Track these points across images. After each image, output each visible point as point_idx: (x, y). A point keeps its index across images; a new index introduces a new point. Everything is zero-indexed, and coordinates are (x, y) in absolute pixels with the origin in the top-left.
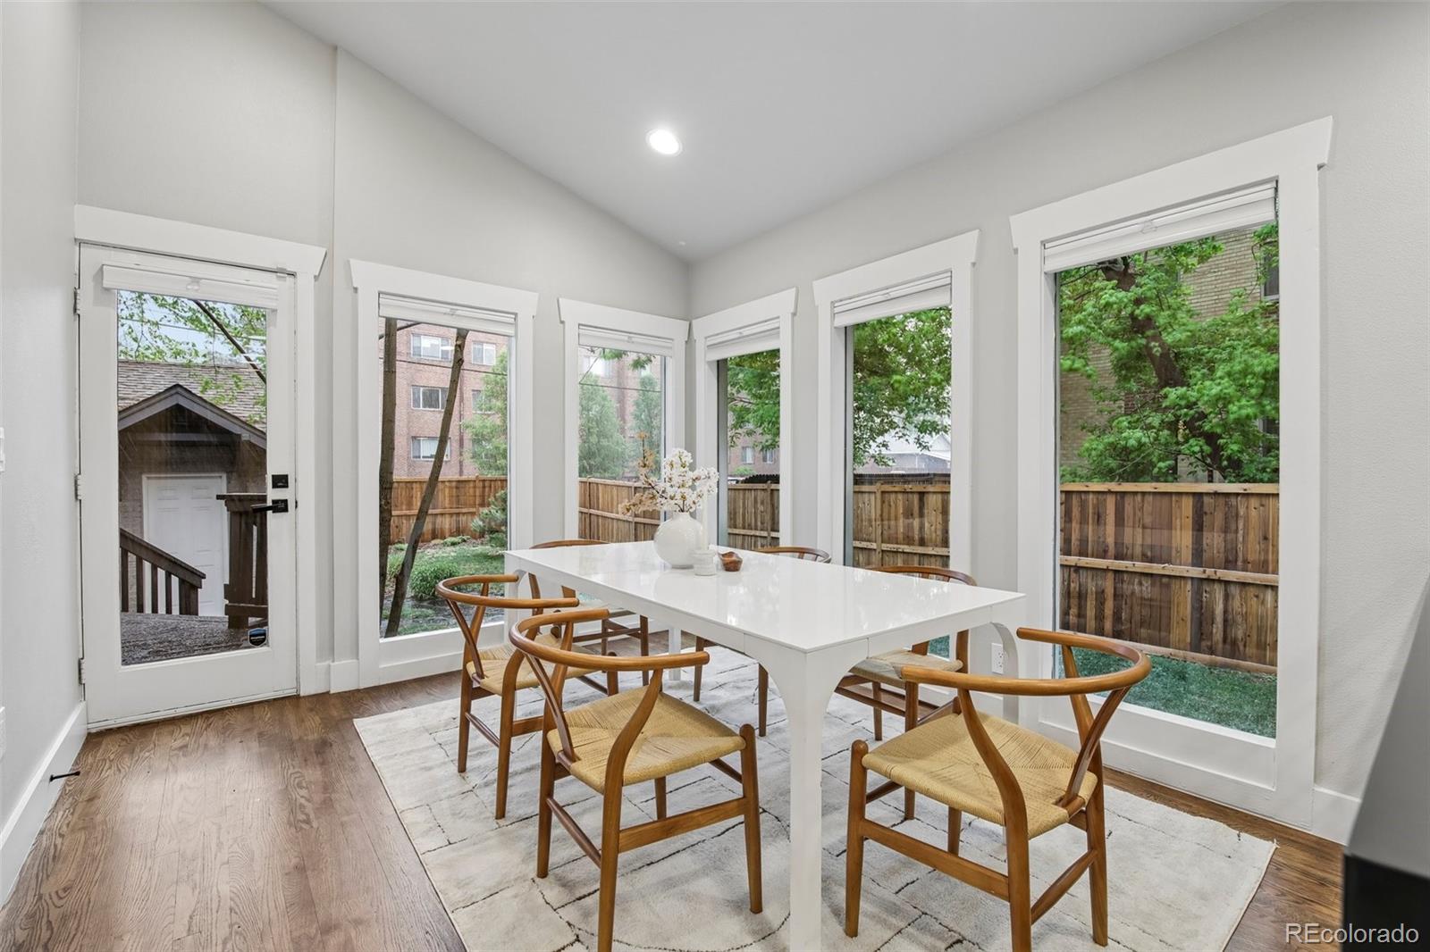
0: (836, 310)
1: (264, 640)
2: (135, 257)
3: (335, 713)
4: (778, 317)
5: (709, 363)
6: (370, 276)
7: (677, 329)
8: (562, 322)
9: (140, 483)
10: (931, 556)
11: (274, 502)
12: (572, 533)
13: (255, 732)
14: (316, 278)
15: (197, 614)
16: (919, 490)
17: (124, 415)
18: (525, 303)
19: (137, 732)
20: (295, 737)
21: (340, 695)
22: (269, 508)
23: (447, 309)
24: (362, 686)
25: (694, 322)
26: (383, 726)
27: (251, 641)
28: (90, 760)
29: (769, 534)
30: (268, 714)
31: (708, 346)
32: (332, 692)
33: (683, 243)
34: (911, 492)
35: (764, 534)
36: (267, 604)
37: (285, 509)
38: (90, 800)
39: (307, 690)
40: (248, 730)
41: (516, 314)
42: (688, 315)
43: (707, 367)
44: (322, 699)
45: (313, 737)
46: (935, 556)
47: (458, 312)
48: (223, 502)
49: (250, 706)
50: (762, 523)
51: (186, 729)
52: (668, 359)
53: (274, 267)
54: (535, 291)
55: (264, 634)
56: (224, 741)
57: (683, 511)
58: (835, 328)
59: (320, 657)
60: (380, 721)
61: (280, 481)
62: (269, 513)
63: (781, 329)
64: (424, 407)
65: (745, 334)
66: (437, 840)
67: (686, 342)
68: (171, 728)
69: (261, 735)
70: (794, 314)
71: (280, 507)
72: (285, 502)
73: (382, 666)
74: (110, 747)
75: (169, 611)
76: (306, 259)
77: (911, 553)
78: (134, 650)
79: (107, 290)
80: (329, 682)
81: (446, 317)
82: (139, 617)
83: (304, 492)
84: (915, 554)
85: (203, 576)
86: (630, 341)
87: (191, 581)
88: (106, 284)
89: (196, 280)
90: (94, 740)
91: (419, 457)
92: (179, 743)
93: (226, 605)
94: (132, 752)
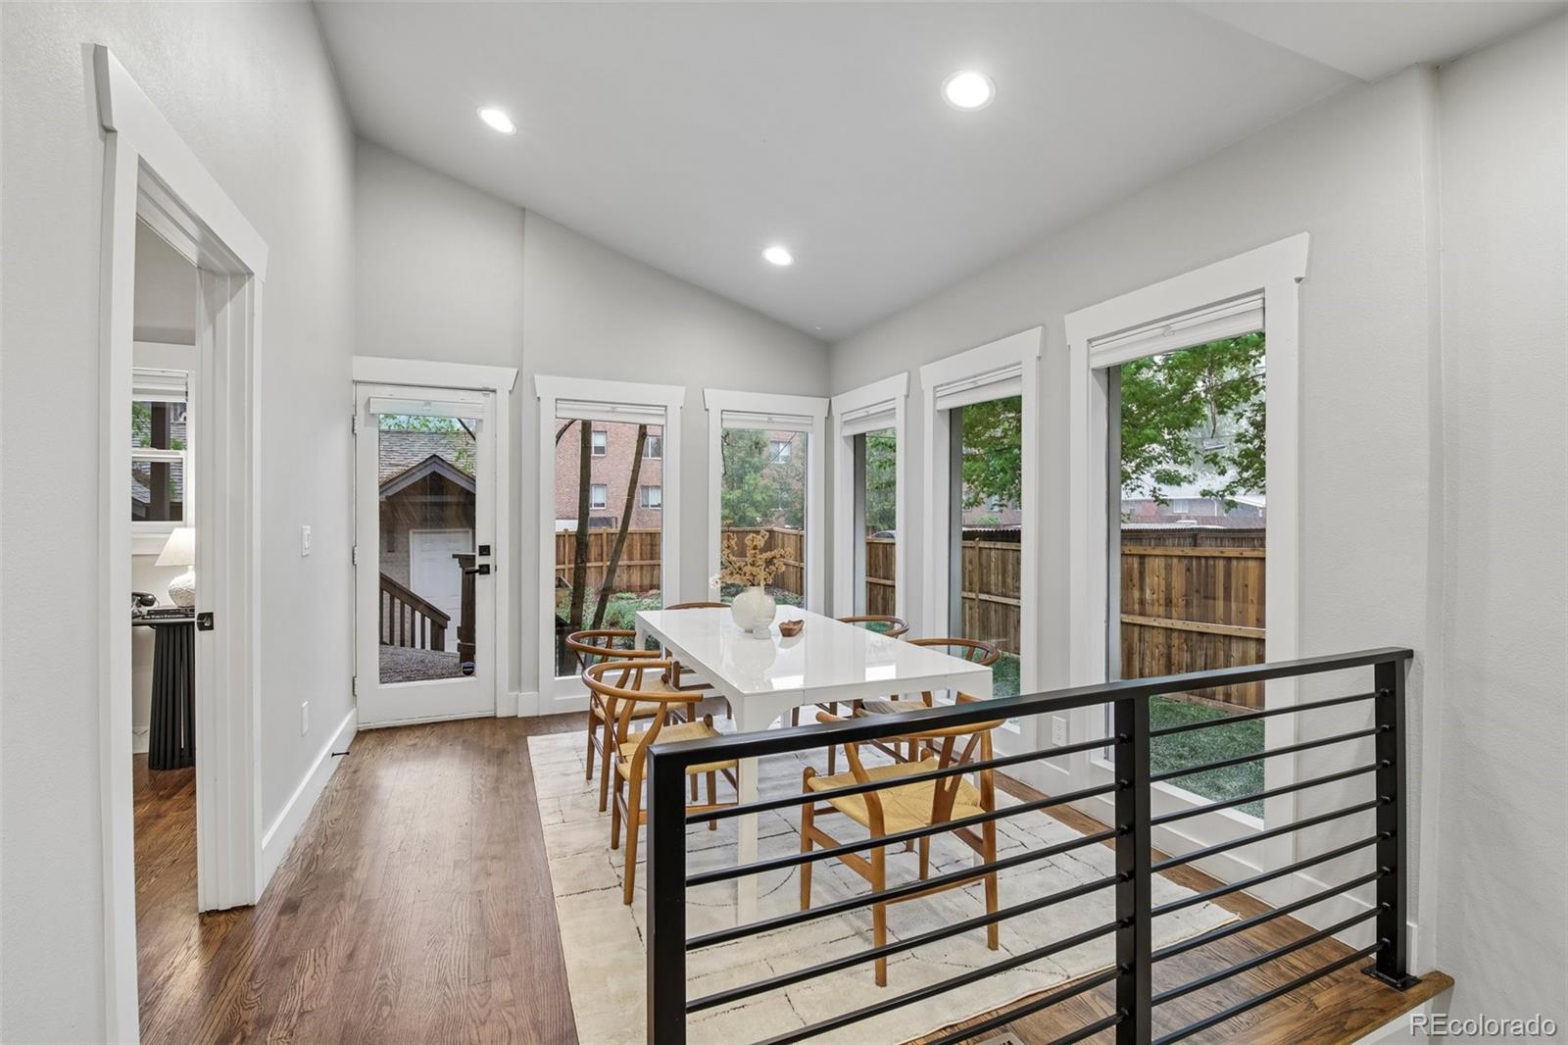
0: (938, 395)
1: (472, 672)
2: (389, 389)
3: (517, 731)
4: (894, 399)
5: (845, 438)
6: (548, 386)
7: (816, 407)
8: (707, 410)
9: (408, 538)
10: (1153, 627)
11: (480, 566)
12: (714, 594)
13: (461, 740)
14: (510, 392)
15: (443, 650)
16: (1139, 553)
17: (384, 488)
18: (673, 396)
19: (387, 733)
20: (486, 745)
21: (525, 719)
22: (477, 571)
23: (608, 407)
24: (541, 714)
25: (833, 399)
26: (546, 743)
27: (464, 672)
28: (357, 748)
29: (977, 596)
30: (472, 728)
31: (845, 422)
32: (519, 716)
33: (818, 328)
34: (1130, 555)
35: (973, 595)
36: (474, 643)
37: (488, 572)
38: (355, 772)
39: (503, 712)
40: (457, 738)
41: (666, 407)
42: (828, 393)
43: (843, 441)
44: (512, 720)
45: (498, 746)
46: (1158, 627)
47: (618, 410)
48: (457, 560)
49: (462, 721)
50: (970, 584)
51: (418, 733)
52: (809, 435)
53: (481, 387)
54: (682, 385)
55: (473, 667)
56: (441, 743)
57: (753, 585)
58: (938, 411)
59: (511, 689)
60: (547, 740)
61: (485, 550)
62: (477, 574)
63: (897, 410)
64: (652, 456)
65: (871, 412)
66: (557, 819)
67: (826, 418)
68: (408, 732)
69: (464, 741)
70: (907, 396)
71: (485, 570)
72: (488, 566)
73: (557, 699)
74: (370, 741)
75: (423, 647)
76: (502, 377)
77: (1130, 624)
78: (388, 674)
79: (373, 415)
80: (517, 709)
81: (609, 414)
82: (400, 650)
83: (501, 559)
84: (1134, 625)
85: (449, 619)
86: (770, 421)
87: (439, 621)
88: (372, 411)
89: (428, 403)
90: (361, 735)
91: (647, 506)
92: (412, 742)
93: (459, 644)
94: (383, 745)
